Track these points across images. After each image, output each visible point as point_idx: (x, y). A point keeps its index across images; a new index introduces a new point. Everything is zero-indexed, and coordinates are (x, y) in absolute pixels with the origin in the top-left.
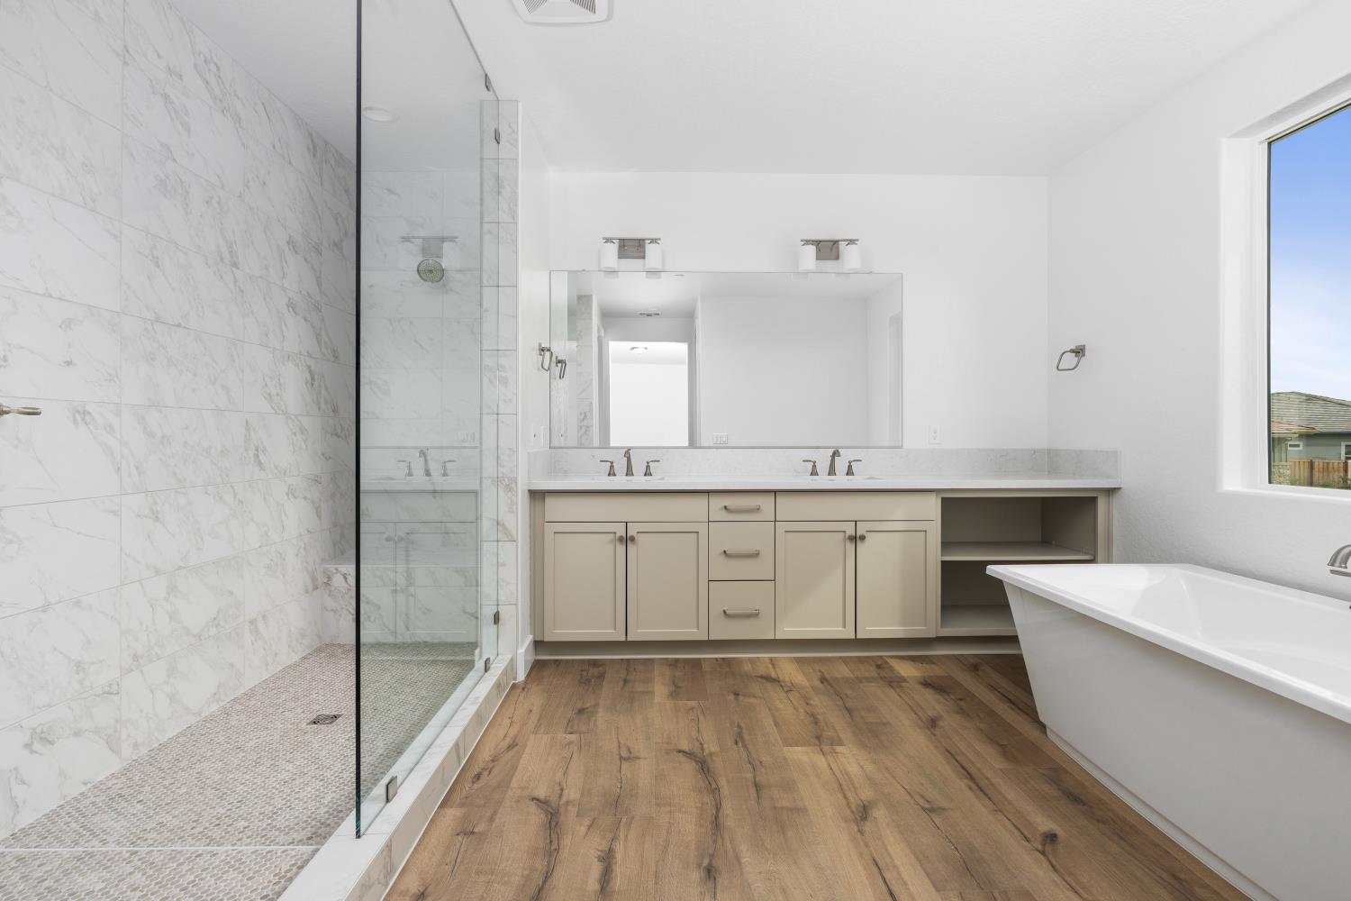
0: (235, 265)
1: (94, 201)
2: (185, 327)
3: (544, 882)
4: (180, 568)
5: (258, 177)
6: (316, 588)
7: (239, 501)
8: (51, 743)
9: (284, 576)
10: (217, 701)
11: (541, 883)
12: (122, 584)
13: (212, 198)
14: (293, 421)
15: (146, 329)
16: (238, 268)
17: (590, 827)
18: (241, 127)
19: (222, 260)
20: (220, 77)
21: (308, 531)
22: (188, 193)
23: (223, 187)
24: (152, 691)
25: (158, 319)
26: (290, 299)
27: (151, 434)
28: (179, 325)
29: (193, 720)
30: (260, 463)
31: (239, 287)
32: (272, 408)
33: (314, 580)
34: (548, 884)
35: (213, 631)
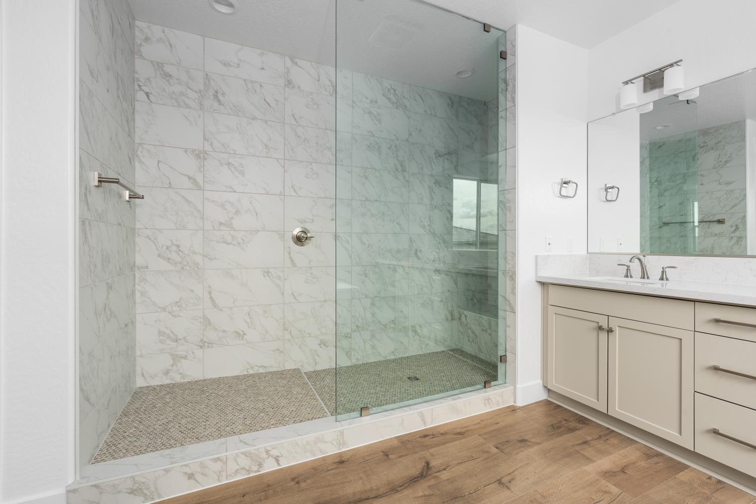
0: (404, 171)
1: (341, 161)
2: (379, 201)
3: (372, 498)
4: (376, 297)
5: (417, 129)
6: (453, 319)
7: (406, 273)
8: (327, 347)
9: (432, 310)
10: (394, 355)
11: (371, 497)
12: (352, 298)
13: (391, 146)
14: (439, 237)
15: (362, 204)
16: (406, 172)
17: (425, 496)
18: (407, 110)
19: (397, 170)
20: (396, 94)
21: (448, 291)
22: (380, 147)
23: (397, 139)
24: (364, 342)
25: (367, 200)
26: (436, 180)
27: (364, 244)
28: (376, 201)
29: (383, 359)
30: (418, 257)
31: (406, 180)
32: (426, 231)
33: (452, 315)
34: (372, 500)
35: (392, 325)
